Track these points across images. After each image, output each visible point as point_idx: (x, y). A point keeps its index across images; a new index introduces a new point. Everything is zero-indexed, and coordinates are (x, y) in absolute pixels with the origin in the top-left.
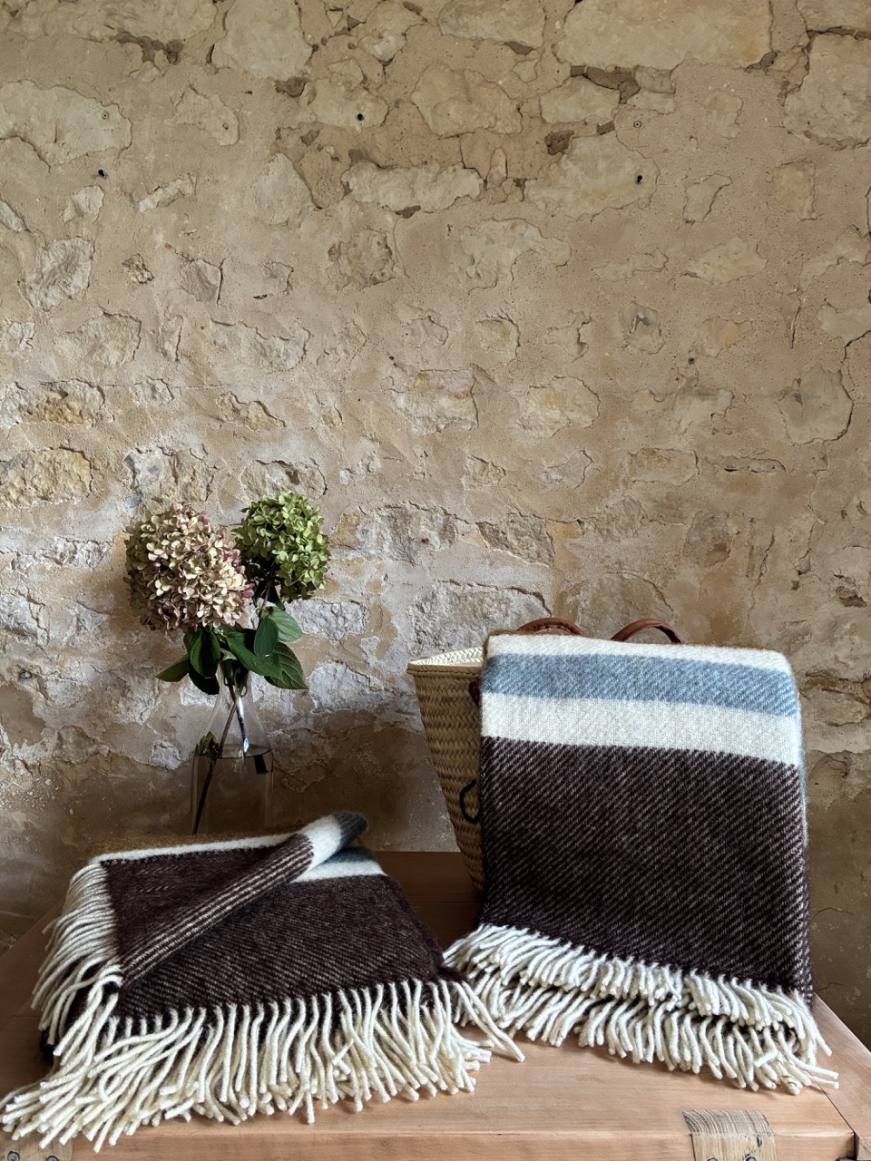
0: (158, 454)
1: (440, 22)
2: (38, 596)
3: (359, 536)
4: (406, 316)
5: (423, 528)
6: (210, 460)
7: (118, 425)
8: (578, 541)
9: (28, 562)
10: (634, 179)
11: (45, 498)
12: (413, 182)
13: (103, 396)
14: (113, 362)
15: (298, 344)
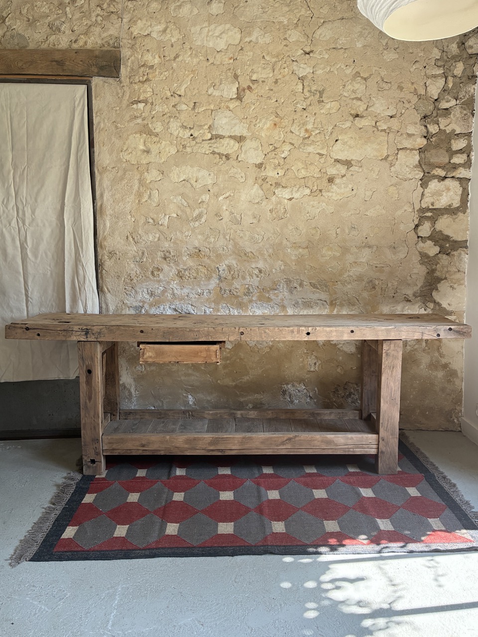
0: (224, 266)
1: (299, 148)
2: (194, 304)
3: (278, 287)
4: (290, 227)
5: (295, 284)
6: (239, 268)
7: (214, 259)
8: (336, 287)
9: (191, 296)
10: (351, 189)
11: (195, 278)
12: (292, 191)
13: (210, 251)
14: (212, 241)
15: (261, 235)
